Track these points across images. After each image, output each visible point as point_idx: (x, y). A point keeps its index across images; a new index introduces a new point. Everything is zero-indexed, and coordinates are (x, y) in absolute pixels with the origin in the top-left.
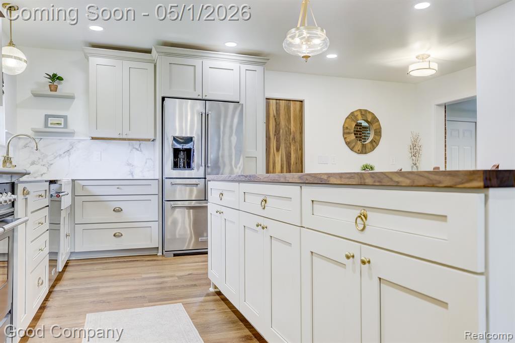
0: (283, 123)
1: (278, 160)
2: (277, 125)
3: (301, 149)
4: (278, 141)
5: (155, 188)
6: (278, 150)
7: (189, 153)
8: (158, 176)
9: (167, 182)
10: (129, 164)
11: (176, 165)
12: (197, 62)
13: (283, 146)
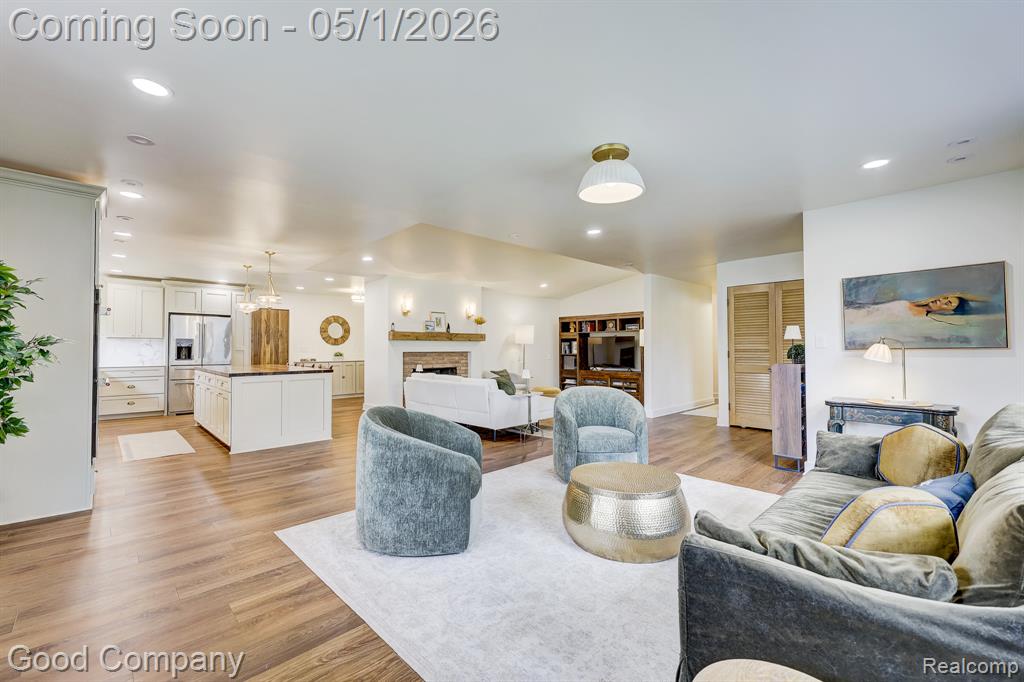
0: (272, 325)
1: (268, 350)
2: (268, 326)
3: (288, 342)
4: (268, 337)
5: (162, 372)
6: (268, 343)
7: (189, 349)
8: (165, 364)
9: (172, 368)
10: (140, 355)
11: (179, 357)
12: (198, 291)
13: (272, 342)
